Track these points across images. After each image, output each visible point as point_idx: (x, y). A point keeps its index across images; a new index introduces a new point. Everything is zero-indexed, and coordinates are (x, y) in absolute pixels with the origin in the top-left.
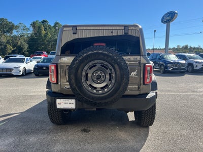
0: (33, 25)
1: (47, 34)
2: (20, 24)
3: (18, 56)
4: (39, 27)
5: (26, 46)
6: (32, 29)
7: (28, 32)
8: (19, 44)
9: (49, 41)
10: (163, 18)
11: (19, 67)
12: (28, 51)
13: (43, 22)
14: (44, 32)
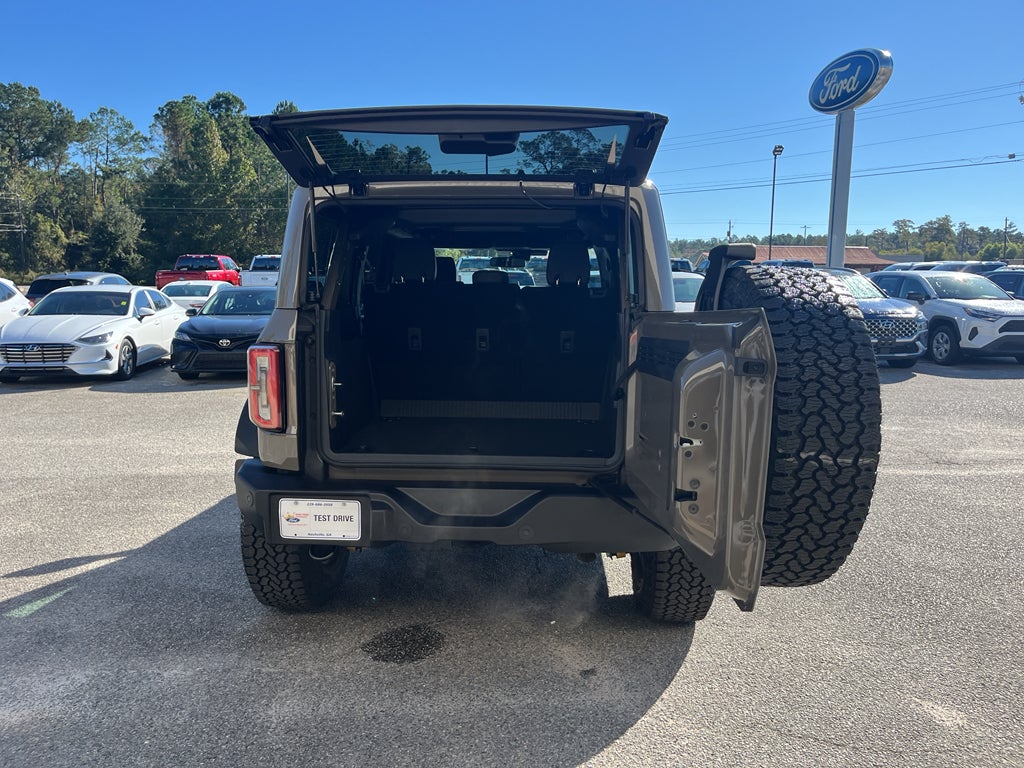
0: (169, 117)
1: (234, 162)
2: (102, 111)
3: (97, 283)
4: (198, 131)
5: (131, 228)
6: (160, 140)
7: (144, 156)
8: (98, 213)
9: (245, 202)
10: (818, 86)
11: (102, 339)
12: (141, 250)
13: (215, 104)
14: (220, 156)
